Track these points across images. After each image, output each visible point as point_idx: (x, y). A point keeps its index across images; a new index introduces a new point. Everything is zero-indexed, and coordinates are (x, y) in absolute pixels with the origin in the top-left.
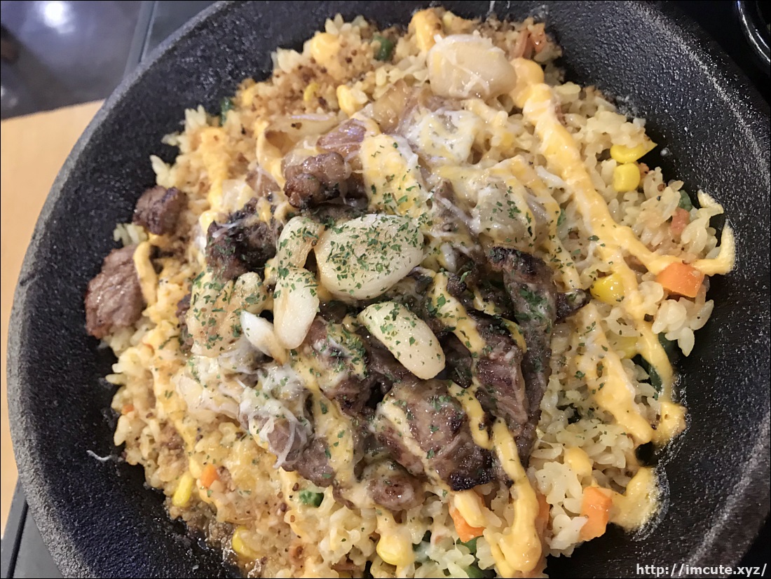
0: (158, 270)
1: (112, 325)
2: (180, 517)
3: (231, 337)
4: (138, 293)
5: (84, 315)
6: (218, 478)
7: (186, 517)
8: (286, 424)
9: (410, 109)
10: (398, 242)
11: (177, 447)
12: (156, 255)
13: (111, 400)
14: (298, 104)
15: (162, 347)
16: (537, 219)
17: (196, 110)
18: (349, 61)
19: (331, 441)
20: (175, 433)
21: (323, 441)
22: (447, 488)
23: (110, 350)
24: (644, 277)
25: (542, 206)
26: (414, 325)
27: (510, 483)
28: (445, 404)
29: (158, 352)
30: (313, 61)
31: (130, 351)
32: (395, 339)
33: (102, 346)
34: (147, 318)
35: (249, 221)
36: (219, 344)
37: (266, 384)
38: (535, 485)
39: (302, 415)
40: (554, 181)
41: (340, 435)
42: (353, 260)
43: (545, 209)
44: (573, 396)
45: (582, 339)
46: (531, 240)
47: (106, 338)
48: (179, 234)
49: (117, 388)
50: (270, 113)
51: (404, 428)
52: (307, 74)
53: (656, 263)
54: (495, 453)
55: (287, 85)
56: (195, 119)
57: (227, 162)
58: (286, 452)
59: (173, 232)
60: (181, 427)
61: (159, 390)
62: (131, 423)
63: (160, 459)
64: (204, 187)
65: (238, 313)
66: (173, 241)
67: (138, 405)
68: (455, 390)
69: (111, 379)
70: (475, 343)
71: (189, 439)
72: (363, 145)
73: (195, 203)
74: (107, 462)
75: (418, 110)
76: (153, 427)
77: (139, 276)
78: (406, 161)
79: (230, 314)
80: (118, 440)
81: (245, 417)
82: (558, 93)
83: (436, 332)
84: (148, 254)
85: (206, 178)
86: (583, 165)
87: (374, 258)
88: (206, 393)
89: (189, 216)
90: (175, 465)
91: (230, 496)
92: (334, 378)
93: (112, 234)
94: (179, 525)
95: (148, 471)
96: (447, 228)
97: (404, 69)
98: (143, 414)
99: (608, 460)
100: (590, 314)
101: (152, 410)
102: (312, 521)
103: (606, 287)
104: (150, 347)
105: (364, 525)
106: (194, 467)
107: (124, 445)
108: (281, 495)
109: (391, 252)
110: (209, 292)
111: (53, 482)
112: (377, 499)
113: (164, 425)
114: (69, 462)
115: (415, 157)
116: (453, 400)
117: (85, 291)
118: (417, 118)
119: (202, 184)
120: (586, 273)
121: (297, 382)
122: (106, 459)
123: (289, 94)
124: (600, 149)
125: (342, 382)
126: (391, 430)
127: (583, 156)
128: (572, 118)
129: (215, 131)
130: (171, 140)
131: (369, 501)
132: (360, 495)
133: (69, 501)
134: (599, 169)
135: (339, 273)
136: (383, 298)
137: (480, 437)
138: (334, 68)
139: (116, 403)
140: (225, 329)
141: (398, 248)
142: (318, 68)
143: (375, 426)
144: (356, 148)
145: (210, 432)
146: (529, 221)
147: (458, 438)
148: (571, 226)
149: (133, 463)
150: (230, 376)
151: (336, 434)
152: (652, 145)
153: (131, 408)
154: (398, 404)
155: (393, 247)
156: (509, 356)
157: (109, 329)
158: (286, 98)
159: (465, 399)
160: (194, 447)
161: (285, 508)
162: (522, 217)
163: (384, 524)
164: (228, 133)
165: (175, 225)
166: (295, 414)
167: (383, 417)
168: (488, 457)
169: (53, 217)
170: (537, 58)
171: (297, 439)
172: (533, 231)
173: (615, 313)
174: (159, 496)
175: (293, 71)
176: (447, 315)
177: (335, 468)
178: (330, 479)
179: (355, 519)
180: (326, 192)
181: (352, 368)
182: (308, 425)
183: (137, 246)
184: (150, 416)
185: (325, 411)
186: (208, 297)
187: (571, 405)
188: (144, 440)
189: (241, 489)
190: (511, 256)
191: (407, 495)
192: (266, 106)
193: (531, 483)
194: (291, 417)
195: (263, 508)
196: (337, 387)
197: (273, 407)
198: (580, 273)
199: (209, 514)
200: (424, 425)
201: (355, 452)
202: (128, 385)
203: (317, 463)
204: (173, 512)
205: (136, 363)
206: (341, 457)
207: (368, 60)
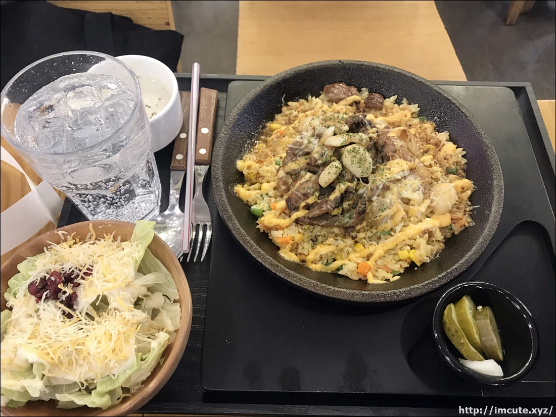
0: (351, 105)
1: (329, 93)
2: (267, 127)
3: (326, 125)
4: (341, 100)
5: (332, 84)
6: (281, 135)
7: (267, 129)
8: (301, 145)
9: (421, 177)
10: (362, 167)
11: (289, 122)
12: (357, 103)
13: (302, 99)
14: (424, 143)
15: (322, 111)
16: (380, 220)
17: (418, 107)
18: (445, 159)
19: (297, 162)
20: (294, 121)
21: (296, 160)
22: (286, 198)
23: (320, 95)
24: (365, 260)
25: (386, 222)
26: (334, 173)
27: (290, 217)
28: (312, 190)
29: (321, 110)
30: (443, 145)
31: (320, 101)
32: (329, 168)
33: (321, 92)
34: (332, 105)
35: (368, 127)
36: (323, 122)
37: (312, 139)
38: (290, 225)
39: (304, 151)
40: (398, 228)
41: (299, 164)
42: (354, 154)
43: (385, 223)
44: (320, 239)
45: (340, 240)
46: (373, 219)
47: (324, 93)
48: (366, 110)
49: (307, 100)
50: (419, 134)
51: (303, 180)
52: (438, 145)
53: (371, 263)
54: (299, 211)
55: (432, 138)
56: (415, 108)
57: (397, 121)
58: (292, 146)
59: (366, 107)
60: (296, 122)
61: (308, 113)
62: (296, 106)
63: (285, 117)
64: (385, 115)
65: (334, 125)
66: (362, 108)
67: (302, 107)
68: (317, 194)
69: (310, 97)
70: (332, 197)
71: (293, 125)
72: (402, 160)
73: (378, 113)
74: (282, 101)
75: (421, 180)
76: (296, 113)
77: (348, 98)
78: (397, 174)
79: (334, 124)
80: (290, 103)
81: (301, 134)
82: (436, 230)
83: (333, 182)
84: (356, 100)
85: (389, 115)
86: (406, 238)
87: (356, 160)
88: (308, 123)
89: (373, 111)
90: (284, 122)
91: (276, 140)
92: (316, 156)
93: (363, 87)
94: (264, 127)
95: (281, 114)
96: (372, 188)
97: (442, 178)
98: (299, 109)
99: (300, 247)
100: (349, 241)
101: (301, 112)
102: (271, 163)
103: (359, 247)
104: (322, 107)
105: (272, 178)
106: (283, 128)
107: (288, 105)
108: (278, 154)
109: (358, 165)
110: (340, 117)
111: (274, 85)
112: (281, 179)
113: (296, 116)
114: (281, 89)
115: (400, 178)
116: (314, 193)
117: (341, 82)
118: (417, 180)
119: (386, 114)
120: (364, 241)
121: (314, 148)
122: (283, 101)
123: (428, 139)
124: (414, 246)
125: (315, 158)
126: (302, 177)
127: (410, 239)
128: (427, 236)
129: (409, 115)
130: (405, 101)
131: (280, 176)
132: (282, 173)
133: (269, 91)
134: (406, 245)
135: (349, 150)
136: (343, 166)
137: (303, 204)
138: (442, 154)
139: (302, 101)
140: (329, 123)
141: (360, 167)
142: (441, 148)
143: (303, 173)
144: (400, 157)
145: (295, 131)
146: (379, 216)
147: (302, 196)
148: (382, 237)
149: (282, 109)
150: (314, 128)
151: (299, 163)
152: (419, 264)
153: (301, 105)
154: (310, 177)
155: (360, 165)
156: (329, 207)
157: (327, 93)
158: (426, 139)
159: (314, 197)
160: (290, 127)
161: (274, 156)
162: (380, 213)
163: (273, 184)
164: (409, 120)
165: (368, 107)
166: (304, 148)
167: (306, 174)
168: (296, 209)
169: (366, 66)
170: (453, 224)
171: (297, 149)
172: (376, 219)
173: (350, 250)
174: (272, 119)
175: (438, 139)
176: (340, 186)
177: (288, 164)
178: (285, 164)
179: (273, 175)
180: (380, 148)
181: (319, 160)
182: (301, 153)
183: (360, 96)
184: (299, 112)
185: (306, 159)
186: (339, 117)
187: (317, 240)
188: (290, 111)
189: (279, 142)
190: (363, 206)
191: (283, 187)
192: (422, 132)
193: (290, 224)
194: (303, 147)
195: (273, 150)
196: (313, 157)
197: (306, 142)
198: (363, 238)
199: (269, 134)
200: (305, 186)
201: (294, 170)
202: (308, 104)
203: (289, 159)
204: (268, 124)
205: (316, 104)
206: (292, 166)
207: (446, 165)
